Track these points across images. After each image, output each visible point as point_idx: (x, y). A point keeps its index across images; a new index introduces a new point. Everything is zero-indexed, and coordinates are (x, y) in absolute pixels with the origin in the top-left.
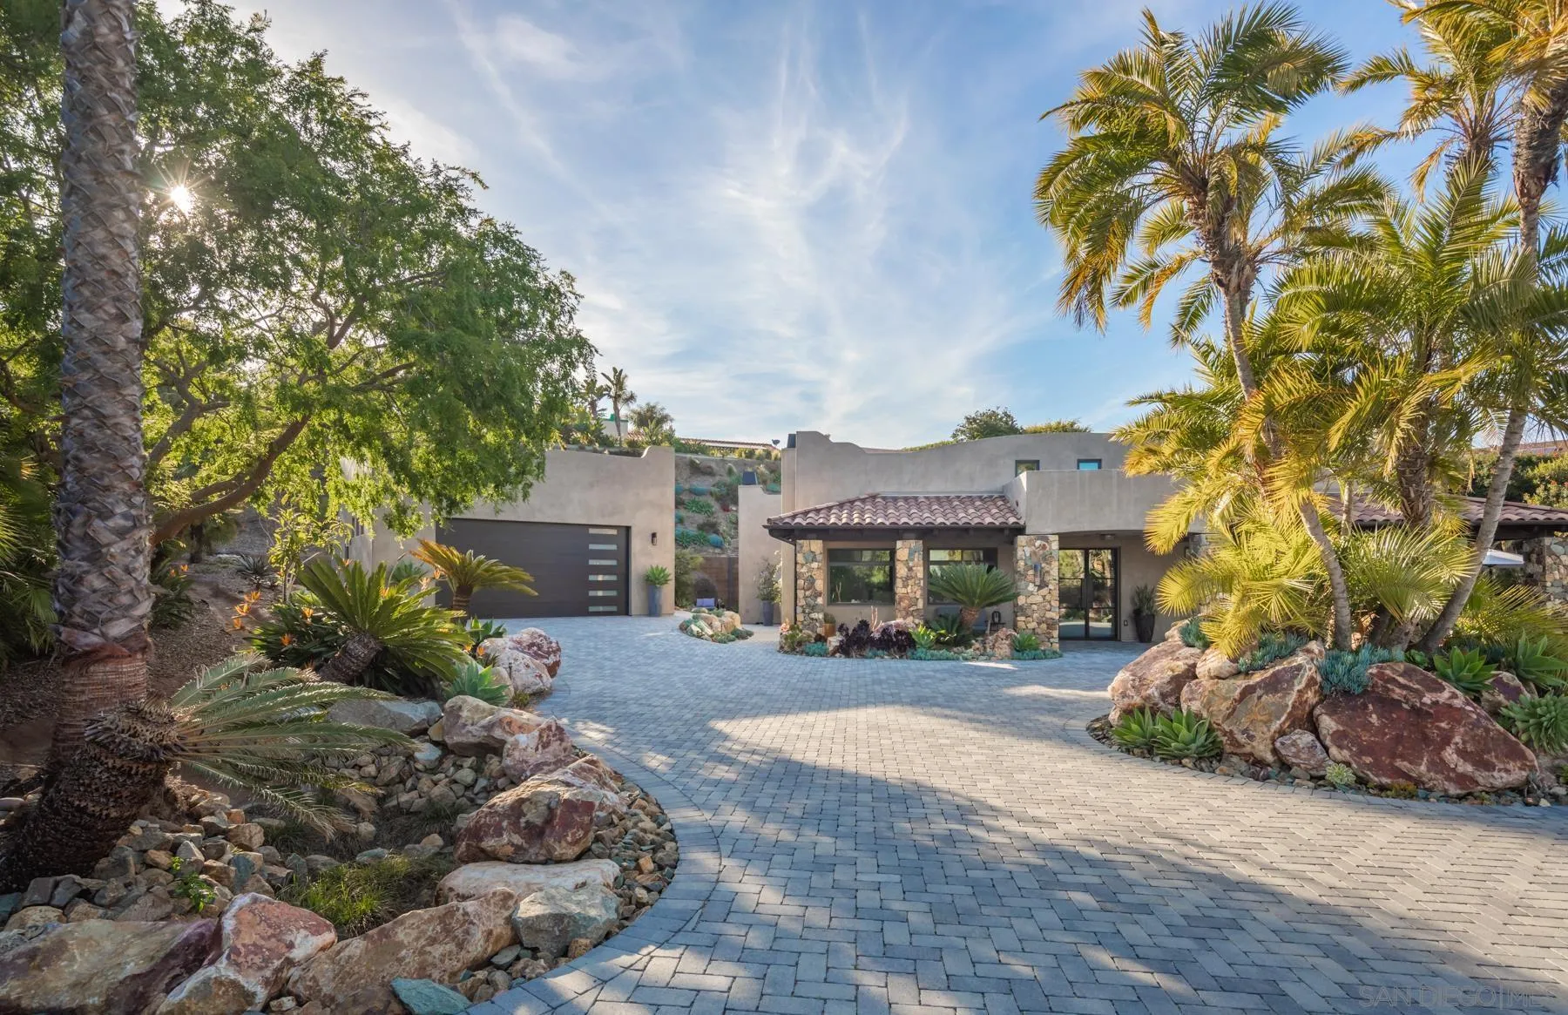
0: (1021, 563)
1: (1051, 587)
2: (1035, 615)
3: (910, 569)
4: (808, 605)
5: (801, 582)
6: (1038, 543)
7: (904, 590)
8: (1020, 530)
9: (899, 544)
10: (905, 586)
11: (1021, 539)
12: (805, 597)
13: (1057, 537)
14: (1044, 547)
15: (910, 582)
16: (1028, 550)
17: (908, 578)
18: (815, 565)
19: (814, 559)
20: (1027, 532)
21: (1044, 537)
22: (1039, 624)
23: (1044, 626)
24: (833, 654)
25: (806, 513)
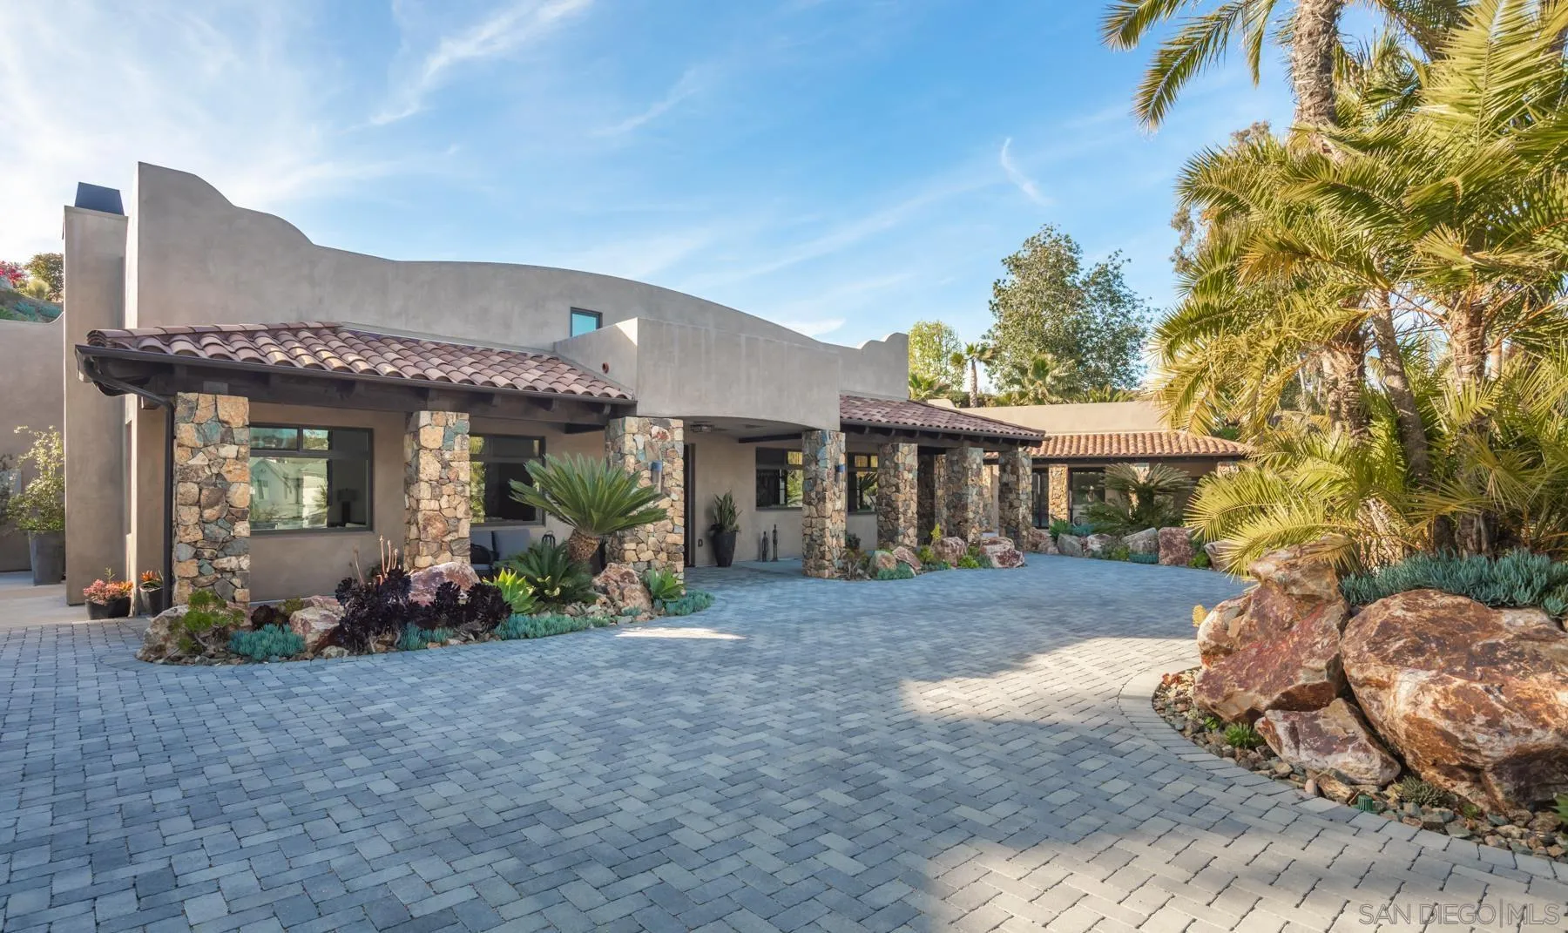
0: (631, 460)
1: (674, 496)
2: (652, 540)
3: (446, 465)
4: (211, 540)
5: (188, 489)
6: (655, 430)
7: (434, 505)
8: (624, 408)
9: (425, 417)
10: (436, 497)
11: (631, 423)
12: (202, 522)
13: (680, 423)
14: (664, 437)
15: (447, 489)
16: (641, 440)
17: (441, 482)
18: (229, 451)
19: (227, 437)
20: (640, 410)
21: (662, 421)
22: (656, 553)
23: (663, 556)
24: (318, 650)
25: (197, 335)
